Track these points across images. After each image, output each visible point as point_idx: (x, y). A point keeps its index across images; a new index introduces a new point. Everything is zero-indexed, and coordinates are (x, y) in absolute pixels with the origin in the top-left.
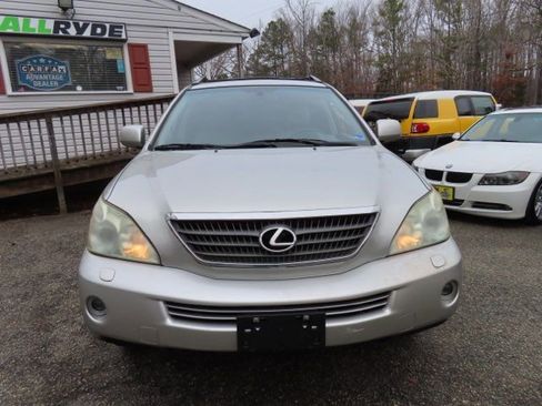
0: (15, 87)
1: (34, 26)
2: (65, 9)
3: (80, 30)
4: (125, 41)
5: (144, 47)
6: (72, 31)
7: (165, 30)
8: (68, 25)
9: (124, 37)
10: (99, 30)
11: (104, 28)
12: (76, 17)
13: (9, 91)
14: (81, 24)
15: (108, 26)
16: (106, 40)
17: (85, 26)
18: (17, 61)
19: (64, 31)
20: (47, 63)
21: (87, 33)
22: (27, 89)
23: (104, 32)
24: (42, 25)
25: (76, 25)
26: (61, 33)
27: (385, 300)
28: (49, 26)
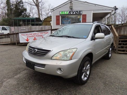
0: (62, 24)
1: (66, 13)
2: (71, 9)
3: (73, 13)
4: (82, 14)
5: (86, 15)
6: (72, 13)
7: (91, 11)
8: (71, 12)
9: (81, 13)
10: (77, 12)
11: (78, 12)
12: (73, 10)
13: (60, 24)
14: (74, 11)
15: (78, 11)
16: (78, 14)
17: (74, 12)
18: (63, 19)
19: (70, 13)
20: (67, 19)
21: (74, 13)
22: (63, 24)
23: (77, 13)
24: (67, 12)
25: (73, 12)
26: (70, 14)
27: (45, 66)
28: (68, 12)
